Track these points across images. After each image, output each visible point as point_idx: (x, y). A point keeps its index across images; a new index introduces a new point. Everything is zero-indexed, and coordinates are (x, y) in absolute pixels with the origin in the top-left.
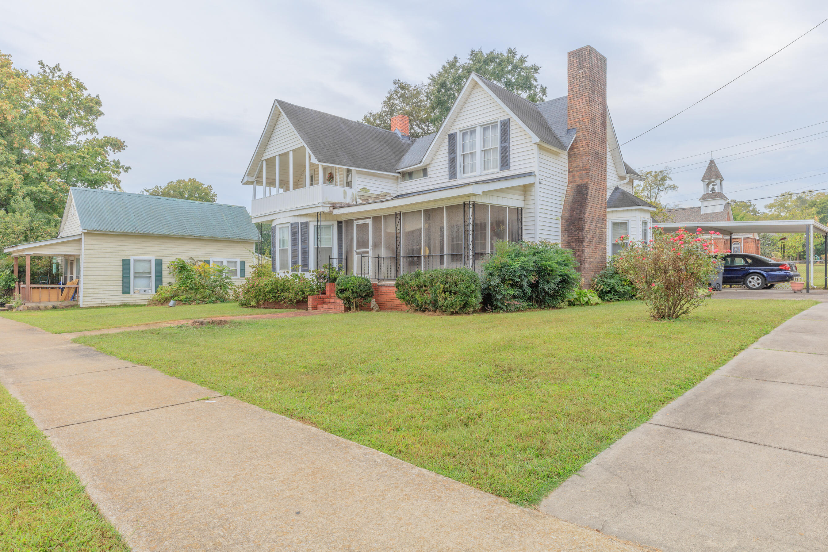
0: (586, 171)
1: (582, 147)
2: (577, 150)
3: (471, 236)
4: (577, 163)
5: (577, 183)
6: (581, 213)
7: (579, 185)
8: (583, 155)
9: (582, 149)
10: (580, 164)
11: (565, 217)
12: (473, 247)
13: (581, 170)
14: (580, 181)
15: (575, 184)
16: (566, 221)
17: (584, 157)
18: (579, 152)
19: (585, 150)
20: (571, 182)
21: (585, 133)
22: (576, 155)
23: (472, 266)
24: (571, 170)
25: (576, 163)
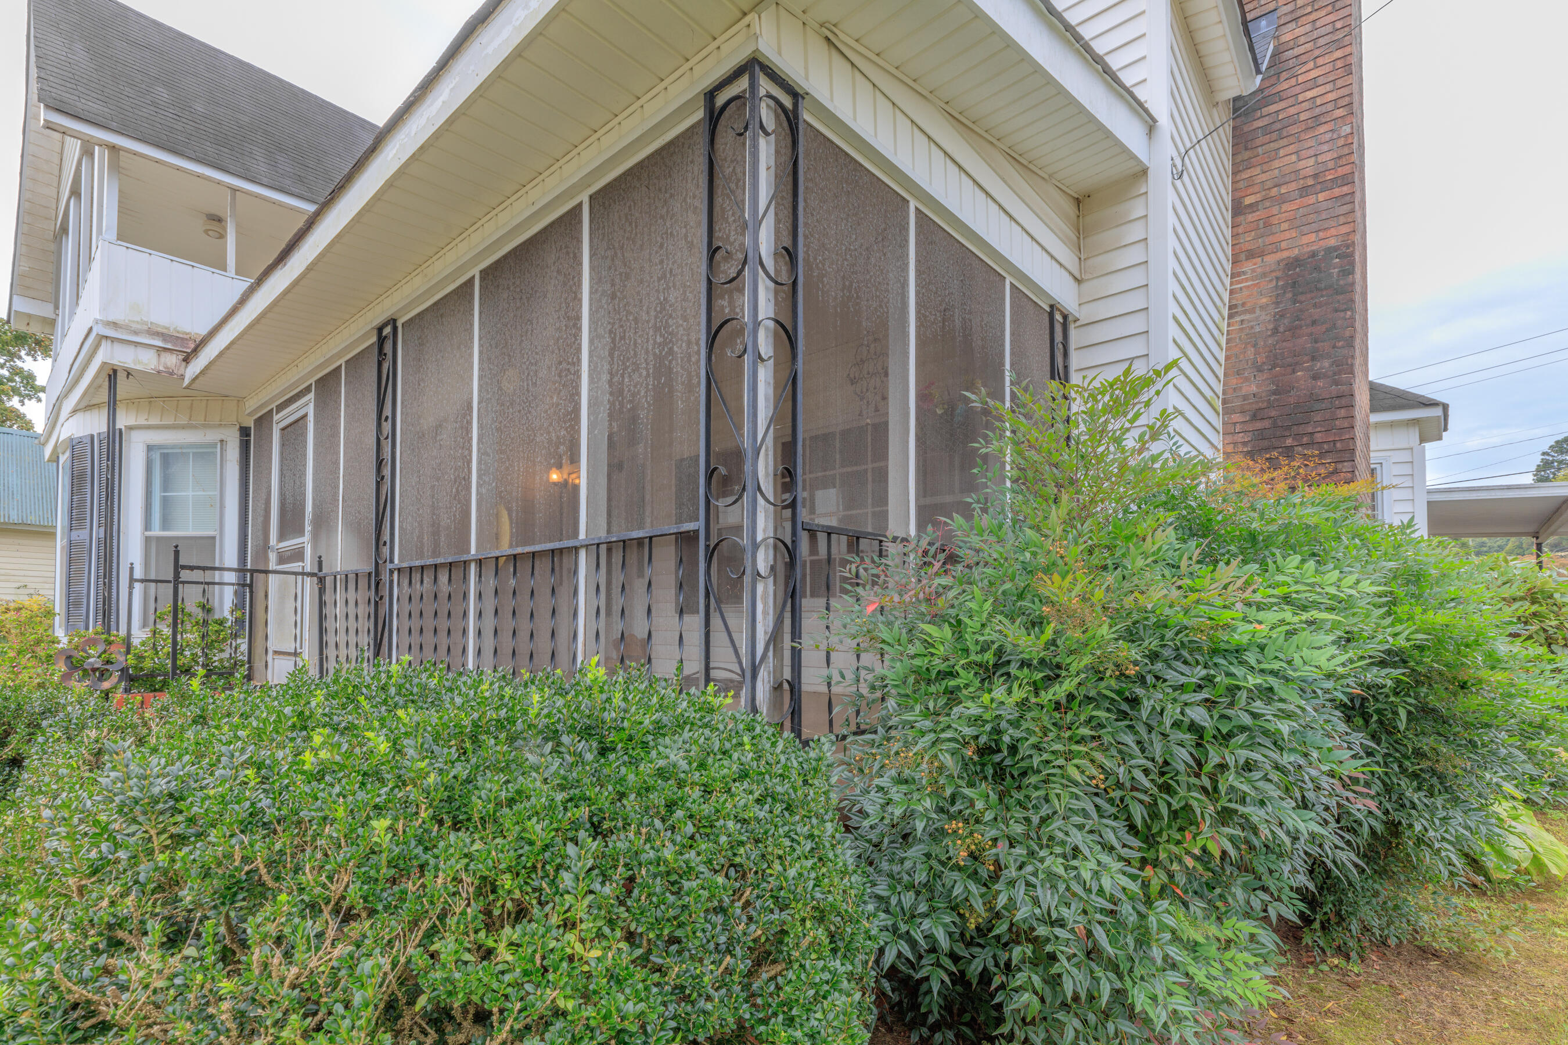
0: (1337, 192)
1: (1314, 83)
2: (1282, 105)
3: (765, 375)
4: (1286, 160)
5: (1285, 254)
6: (1340, 373)
7: (1297, 259)
8: (1317, 120)
9: (1310, 94)
10: (1302, 164)
11: (1245, 398)
12: (787, 477)
13: (1304, 191)
14: (1305, 240)
15: (1271, 259)
16: (1254, 417)
17: (1322, 129)
18: (1293, 111)
19: (1331, 96)
20: (1251, 255)
21: (1331, 18)
22: (1277, 130)
23: (775, 638)
24: (1248, 201)
25: (1276, 164)
